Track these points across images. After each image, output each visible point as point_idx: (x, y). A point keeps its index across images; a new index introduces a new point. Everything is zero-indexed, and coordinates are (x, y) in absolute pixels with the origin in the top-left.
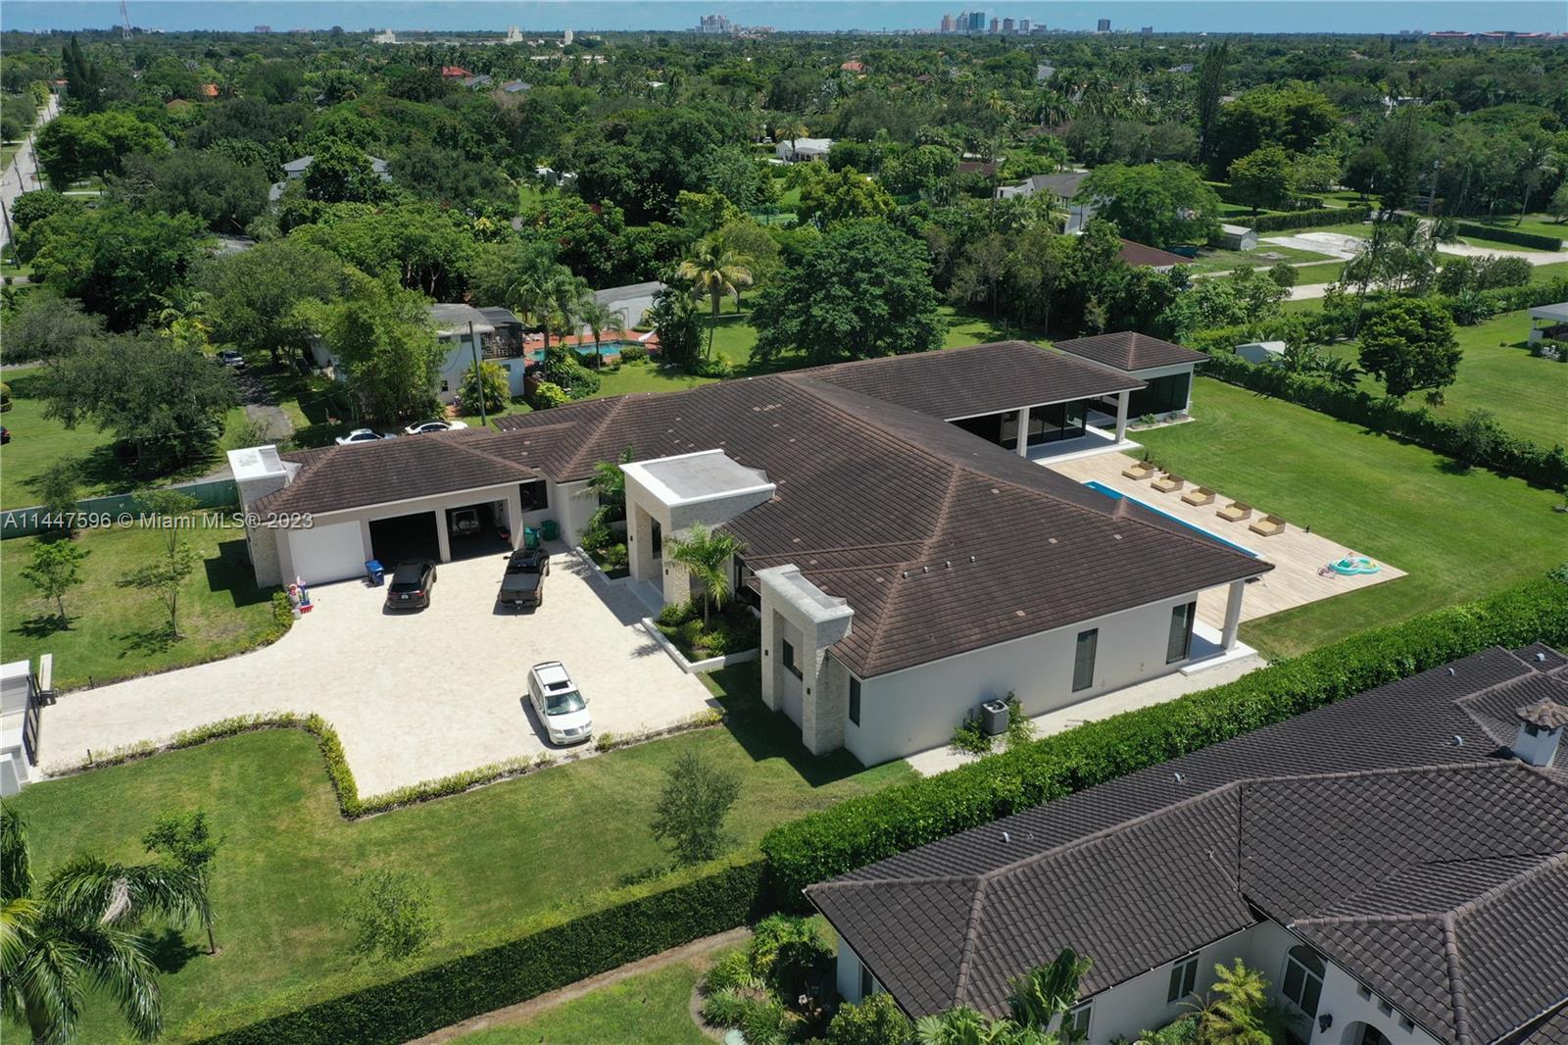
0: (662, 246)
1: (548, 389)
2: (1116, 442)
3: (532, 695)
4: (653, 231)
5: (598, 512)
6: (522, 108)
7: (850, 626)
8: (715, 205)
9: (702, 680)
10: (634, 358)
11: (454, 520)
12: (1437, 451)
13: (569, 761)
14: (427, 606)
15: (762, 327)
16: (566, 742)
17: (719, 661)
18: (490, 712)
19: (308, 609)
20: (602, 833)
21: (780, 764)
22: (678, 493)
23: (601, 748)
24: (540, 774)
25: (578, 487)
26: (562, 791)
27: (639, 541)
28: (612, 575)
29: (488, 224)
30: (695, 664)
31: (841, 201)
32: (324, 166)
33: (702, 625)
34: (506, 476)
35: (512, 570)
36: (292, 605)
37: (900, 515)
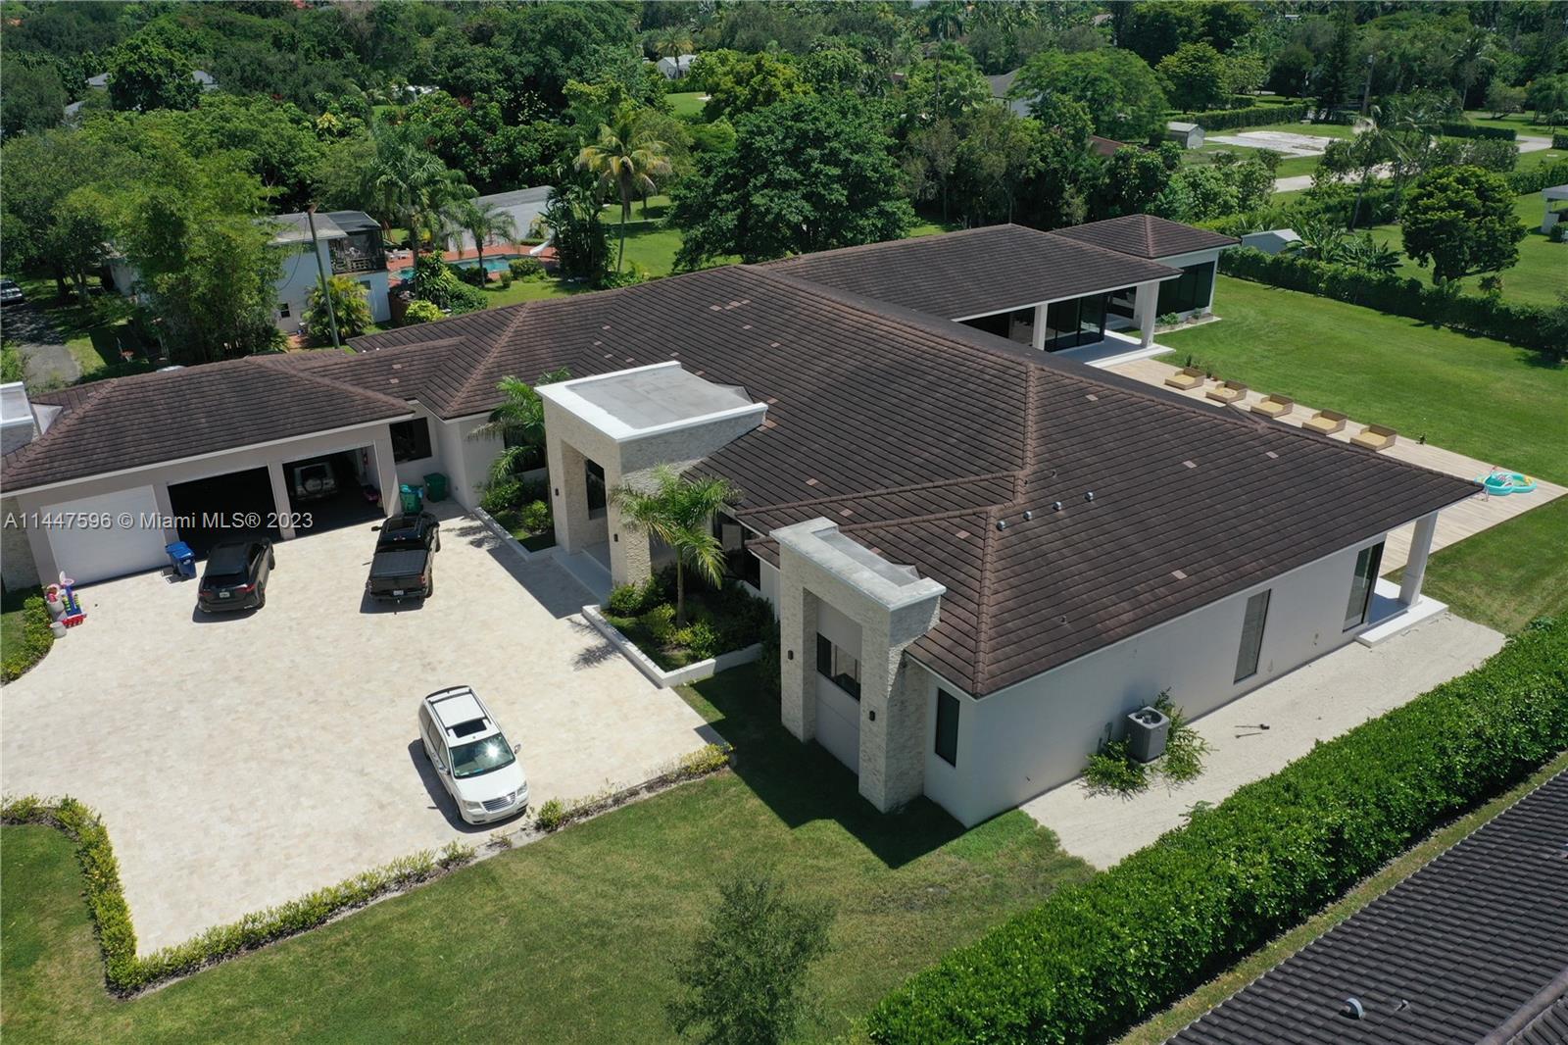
0: (549, 148)
1: (422, 308)
2: (1143, 346)
3: (427, 740)
4: (536, 130)
5: (504, 457)
6: (370, 17)
7: (937, 611)
8: (611, 95)
9: (685, 698)
10: (527, 273)
11: (298, 479)
12: (1514, 343)
13: (496, 852)
14: (261, 605)
15: (686, 226)
16: (488, 820)
17: (707, 666)
18: (362, 773)
19: (78, 621)
20: (566, 986)
21: (830, 830)
22: (627, 421)
23: (544, 825)
24: (447, 882)
25: (475, 424)
26: (488, 909)
27: (569, 495)
28: (531, 545)
29: (334, 121)
30: (671, 674)
31: (755, 92)
32: (130, 69)
33: (672, 612)
34: (370, 412)
35: (385, 546)
36: (52, 615)
37: (964, 438)
